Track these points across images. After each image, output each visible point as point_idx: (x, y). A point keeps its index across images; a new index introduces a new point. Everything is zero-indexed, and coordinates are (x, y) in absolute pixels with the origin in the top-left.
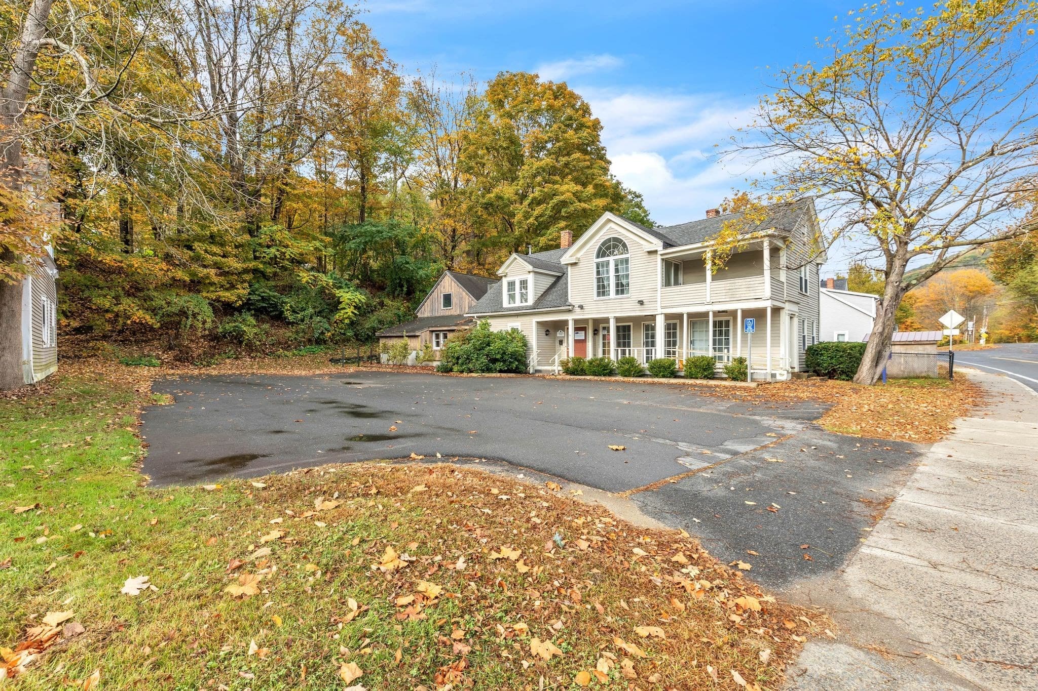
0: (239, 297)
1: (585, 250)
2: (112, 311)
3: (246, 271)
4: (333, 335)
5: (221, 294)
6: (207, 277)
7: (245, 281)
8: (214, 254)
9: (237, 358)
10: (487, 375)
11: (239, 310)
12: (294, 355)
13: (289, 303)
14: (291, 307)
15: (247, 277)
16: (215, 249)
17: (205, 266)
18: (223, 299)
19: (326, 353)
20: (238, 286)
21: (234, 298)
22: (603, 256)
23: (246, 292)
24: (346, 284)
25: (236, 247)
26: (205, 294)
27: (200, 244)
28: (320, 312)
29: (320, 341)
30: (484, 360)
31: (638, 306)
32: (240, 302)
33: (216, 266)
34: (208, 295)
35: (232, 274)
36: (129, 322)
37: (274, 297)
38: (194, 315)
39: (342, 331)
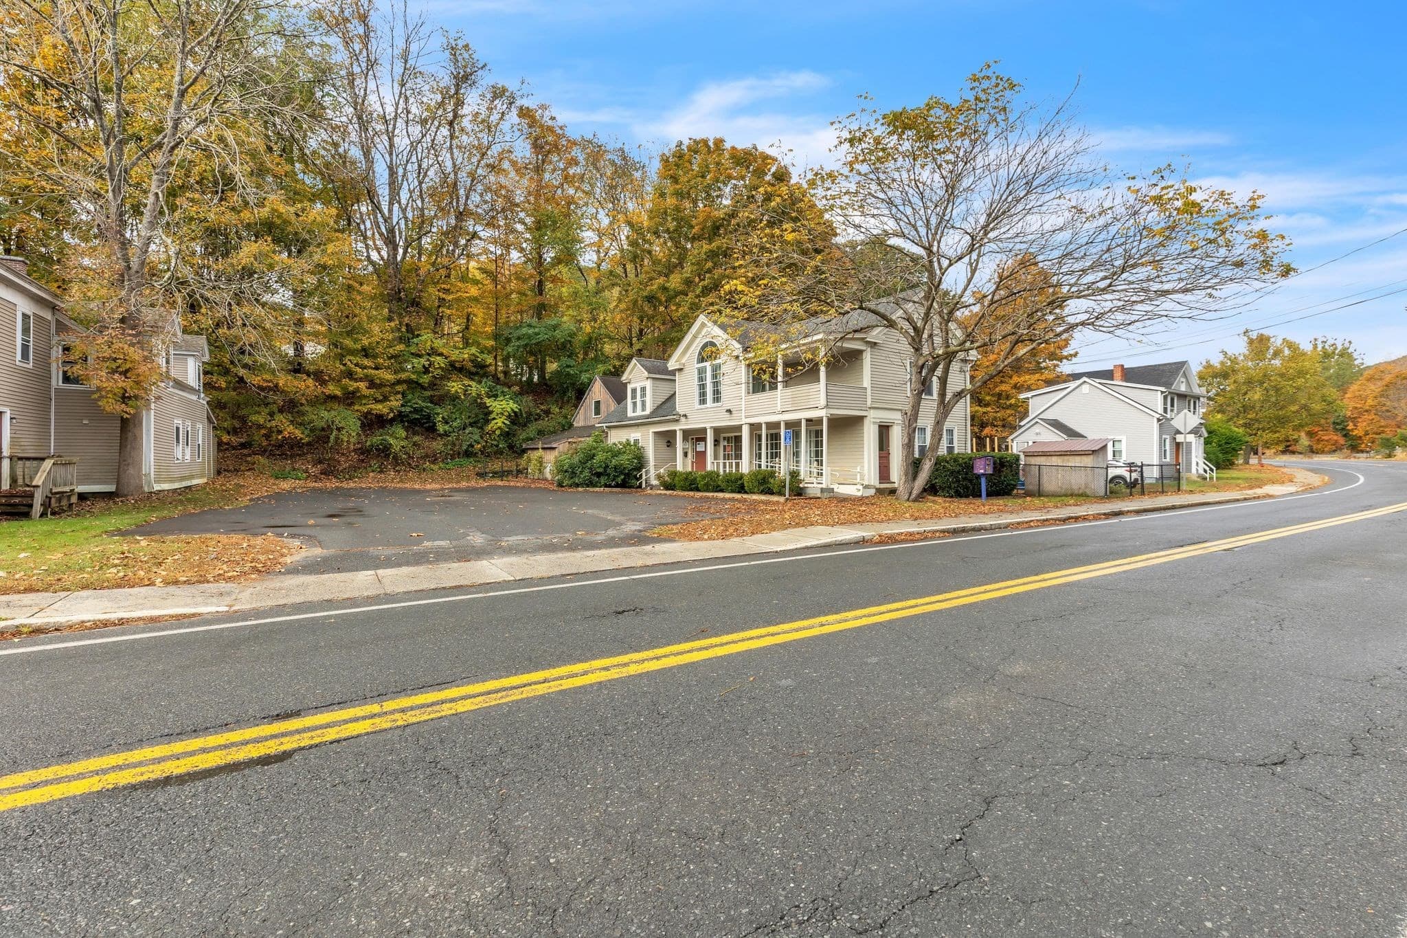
0: (391, 410)
1: (688, 355)
2: (266, 427)
3: (399, 382)
4: (484, 447)
5: (373, 406)
6: (358, 390)
7: (398, 393)
8: (365, 367)
9: (381, 472)
10: (591, 489)
11: (392, 421)
12: (440, 468)
13: (441, 413)
14: (443, 418)
15: (399, 388)
16: (366, 362)
17: (356, 380)
18: (374, 412)
19: (475, 467)
20: (392, 398)
21: (385, 411)
22: (702, 361)
23: (398, 404)
24: (503, 392)
25: (390, 358)
26: (356, 407)
27: (352, 358)
28: (475, 423)
29: (468, 454)
30: (586, 473)
31: (727, 415)
32: (392, 415)
33: (366, 378)
34: (360, 408)
35: (385, 386)
36: (280, 437)
37: (427, 407)
38: (339, 429)
39: (495, 443)
